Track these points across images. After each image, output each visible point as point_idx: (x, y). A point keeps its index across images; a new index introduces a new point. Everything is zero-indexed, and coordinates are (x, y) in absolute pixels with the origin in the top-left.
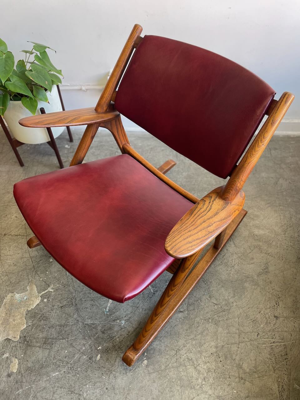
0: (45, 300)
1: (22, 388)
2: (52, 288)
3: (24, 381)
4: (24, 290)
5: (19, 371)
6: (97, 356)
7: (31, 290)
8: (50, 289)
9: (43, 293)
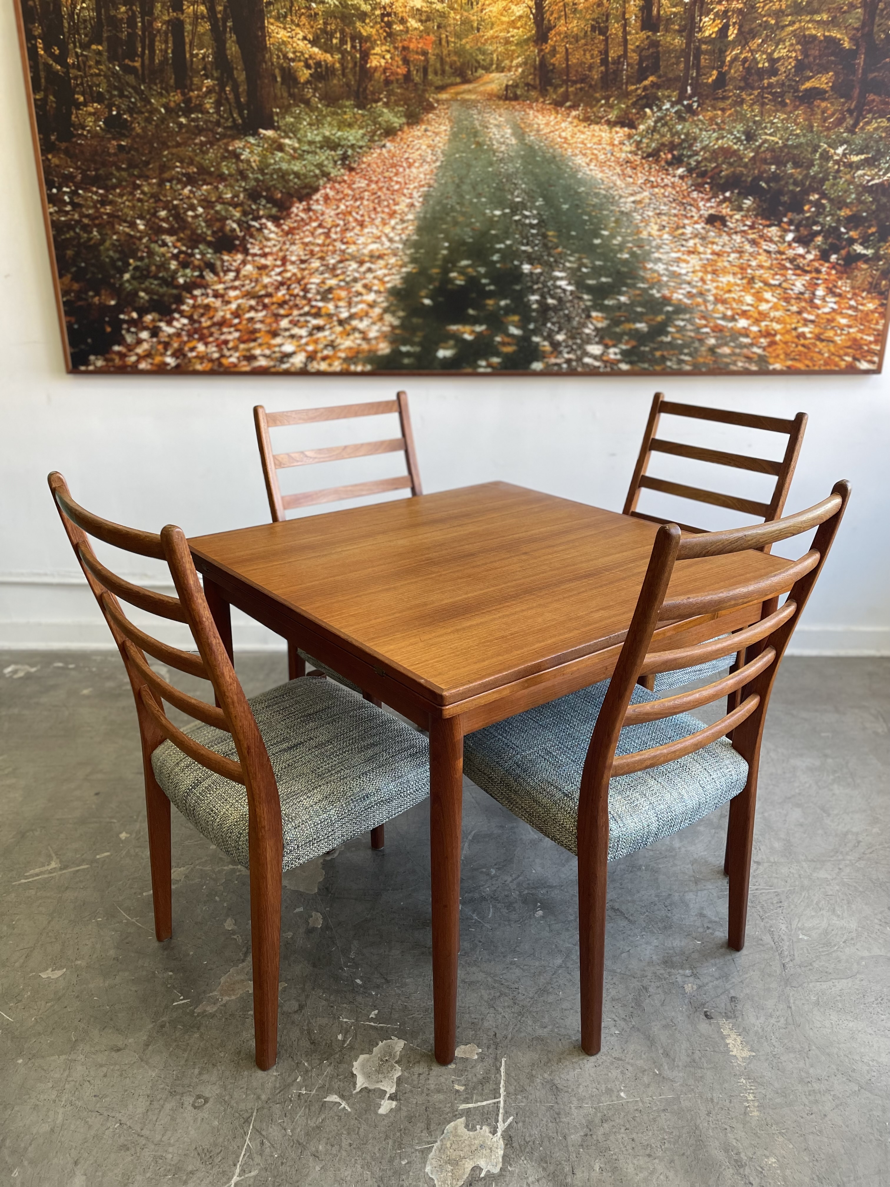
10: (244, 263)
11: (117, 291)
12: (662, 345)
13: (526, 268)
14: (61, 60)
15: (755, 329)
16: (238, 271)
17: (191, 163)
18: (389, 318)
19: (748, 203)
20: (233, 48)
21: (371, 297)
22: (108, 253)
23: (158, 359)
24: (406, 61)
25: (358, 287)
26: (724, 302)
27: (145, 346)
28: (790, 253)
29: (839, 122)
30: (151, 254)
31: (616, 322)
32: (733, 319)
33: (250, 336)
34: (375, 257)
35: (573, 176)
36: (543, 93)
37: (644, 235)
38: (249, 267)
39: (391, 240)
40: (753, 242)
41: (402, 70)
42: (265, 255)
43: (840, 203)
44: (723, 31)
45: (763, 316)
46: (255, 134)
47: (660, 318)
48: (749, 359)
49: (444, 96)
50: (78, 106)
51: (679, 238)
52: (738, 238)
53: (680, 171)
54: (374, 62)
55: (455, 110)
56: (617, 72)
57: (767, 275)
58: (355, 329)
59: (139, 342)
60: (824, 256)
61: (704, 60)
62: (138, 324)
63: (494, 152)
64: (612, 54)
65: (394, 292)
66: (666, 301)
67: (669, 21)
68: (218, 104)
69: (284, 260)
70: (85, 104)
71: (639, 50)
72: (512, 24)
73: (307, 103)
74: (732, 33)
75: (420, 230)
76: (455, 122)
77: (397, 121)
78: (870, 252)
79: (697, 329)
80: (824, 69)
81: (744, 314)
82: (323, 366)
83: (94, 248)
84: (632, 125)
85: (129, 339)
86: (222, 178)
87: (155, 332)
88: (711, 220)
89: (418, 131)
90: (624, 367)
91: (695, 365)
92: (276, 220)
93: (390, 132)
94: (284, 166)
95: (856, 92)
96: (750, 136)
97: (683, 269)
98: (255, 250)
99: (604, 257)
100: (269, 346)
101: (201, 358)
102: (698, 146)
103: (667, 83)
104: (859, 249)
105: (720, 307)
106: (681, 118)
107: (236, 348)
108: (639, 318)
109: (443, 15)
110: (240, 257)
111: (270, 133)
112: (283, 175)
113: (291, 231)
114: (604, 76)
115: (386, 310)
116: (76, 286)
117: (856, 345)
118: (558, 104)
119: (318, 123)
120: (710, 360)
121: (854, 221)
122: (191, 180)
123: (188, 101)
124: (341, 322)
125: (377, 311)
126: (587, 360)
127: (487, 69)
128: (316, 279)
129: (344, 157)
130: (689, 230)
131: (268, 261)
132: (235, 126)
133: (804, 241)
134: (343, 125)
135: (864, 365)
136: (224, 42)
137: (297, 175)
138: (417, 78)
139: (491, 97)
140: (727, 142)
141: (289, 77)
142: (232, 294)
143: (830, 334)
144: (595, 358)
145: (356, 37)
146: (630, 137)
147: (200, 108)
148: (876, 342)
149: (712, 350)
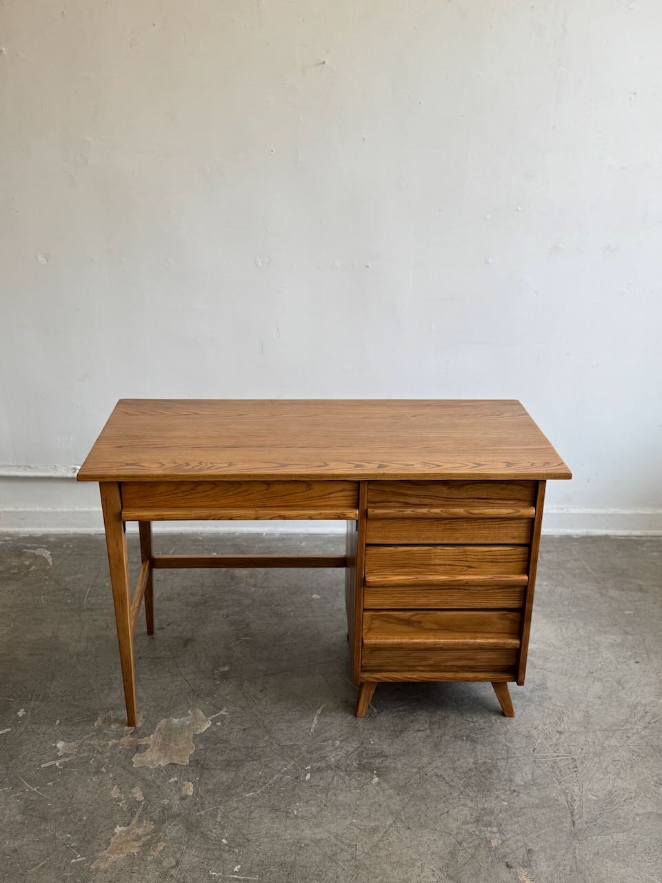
0: (219, 724)
1: (204, 809)
2: (226, 712)
3: (206, 802)
4: (185, 714)
5: (196, 794)
6: (306, 776)
7: (195, 714)
8: (222, 712)
9: (214, 716)
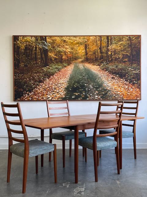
10: (43, 84)
11: (23, 89)
12: (107, 96)
13: (85, 85)
14: (19, 57)
15: (121, 93)
16: (42, 85)
17: (36, 71)
18: (65, 92)
19: (117, 76)
20: (43, 56)
21: (62, 89)
22: (23, 83)
23: (28, 99)
24: (68, 58)
25: (60, 87)
26: (115, 89)
27: (27, 97)
28: (125, 82)
29: (129, 65)
30: (29, 83)
31: (99, 92)
32: (117, 92)
33: (43, 95)
34: (63, 83)
35: (92, 72)
36: (87, 62)
37: (103, 80)
38: (44, 85)
39: (65, 81)
40: (119, 81)
41: (67, 59)
42: (46, 83)
43: (131, 76)
44: (112, 54)
45: (122, 91)
46: (46, 67)
47: (106, 92)
48: (120, 98)
49: (73, 62)
50: (20, 63)
51: (108, 81)
52: (117, 80)
53: (107, 71)
54: (63, 58)
55: (74, 64)
56: (97, 59)
57: (122, 86)
58: (59, 94)
59: (26, 96)
60: (130, 83)
61: (109, 57)
62: (26, 93)
63: (80, 69)
64: (96, 57)
65: (65, 88)
66: (107, 89)
67: (104, 52)
68: (41, 63)
69: (49, 84)
70: (21, 63)
71: (100, 56)
72: (82, 53)
73: (54, 63)
74: (113, 54)
75: (69, 80)
76: (75, 65)
77: (66, 65)
78: (136, 82)
79: (112, 93)
80: (126, 58)
81: (119, 91)
82: (54, 99)
83: (20, 82)
84: (100, 66)
85: (24, 96)
86: (41, 73)
87: (28, 94)
88: (112, 78)
89: (69, 66)
90: (101, 99)
91: (112, 99)
92: (48, 78)
93: (65, 67)
94: (50, 71)
95: (131, 61)
96: (117, 67)
97: (109, 85)
98: (45, 82)
99: (97, 83)
100: (46, 96)
101: (35, 98)
102: (109, 68)
103: (104, 60)
104: (135, 82)
105: (115, 90)
106: (107, 65)
107: (41, 97)
108: (103, 92)
109: (73, 52)
110: (42, 83)
111: (48, 67)
112: (50, 72)
113: (50, 80)
114: (95, 59)
115: (64, 91)
116: (17, 88)
117: (137, 96)
118: (89, 63)
119: (55, 65)
120: (114, 98)
121: (133, 78)
122: (36, 73)
123: (36, 63)
124: (57, 93)
125: (63, 91)
126: (95, 98)
127: (79, 58)
128: (54, 86)
129: (59, 70)
130: (109, 79)
131: (47, 84)
132: (43, 66)
133: (127, 81)
134: (58, 66)
135: (138, 99)
136: (42, 55)
137: (52, 72)
138: (69, 60)
139: (80, 62)
140: (114, 67)
141: (51, 59)
142: (41, 89)
143: (132, 94)
144: (97, 98)
145: (61, 54)
146: (100, 67)
147: (38, 64)
148: (140, 95)
149: (114, 96)
